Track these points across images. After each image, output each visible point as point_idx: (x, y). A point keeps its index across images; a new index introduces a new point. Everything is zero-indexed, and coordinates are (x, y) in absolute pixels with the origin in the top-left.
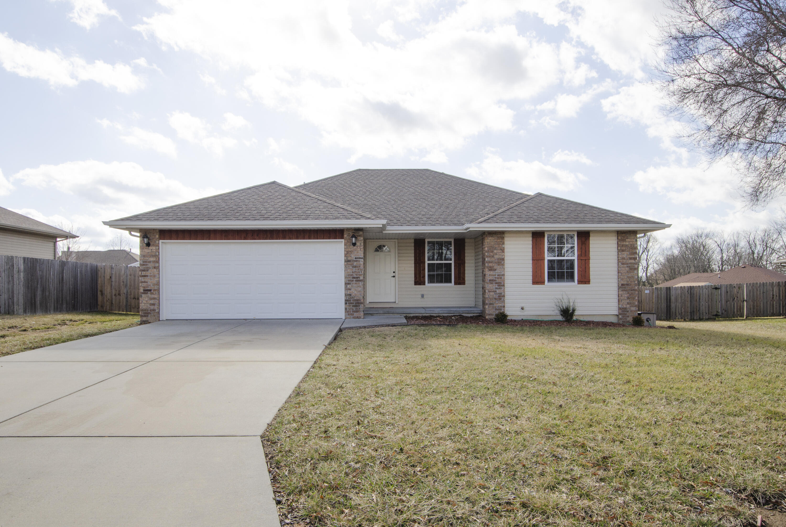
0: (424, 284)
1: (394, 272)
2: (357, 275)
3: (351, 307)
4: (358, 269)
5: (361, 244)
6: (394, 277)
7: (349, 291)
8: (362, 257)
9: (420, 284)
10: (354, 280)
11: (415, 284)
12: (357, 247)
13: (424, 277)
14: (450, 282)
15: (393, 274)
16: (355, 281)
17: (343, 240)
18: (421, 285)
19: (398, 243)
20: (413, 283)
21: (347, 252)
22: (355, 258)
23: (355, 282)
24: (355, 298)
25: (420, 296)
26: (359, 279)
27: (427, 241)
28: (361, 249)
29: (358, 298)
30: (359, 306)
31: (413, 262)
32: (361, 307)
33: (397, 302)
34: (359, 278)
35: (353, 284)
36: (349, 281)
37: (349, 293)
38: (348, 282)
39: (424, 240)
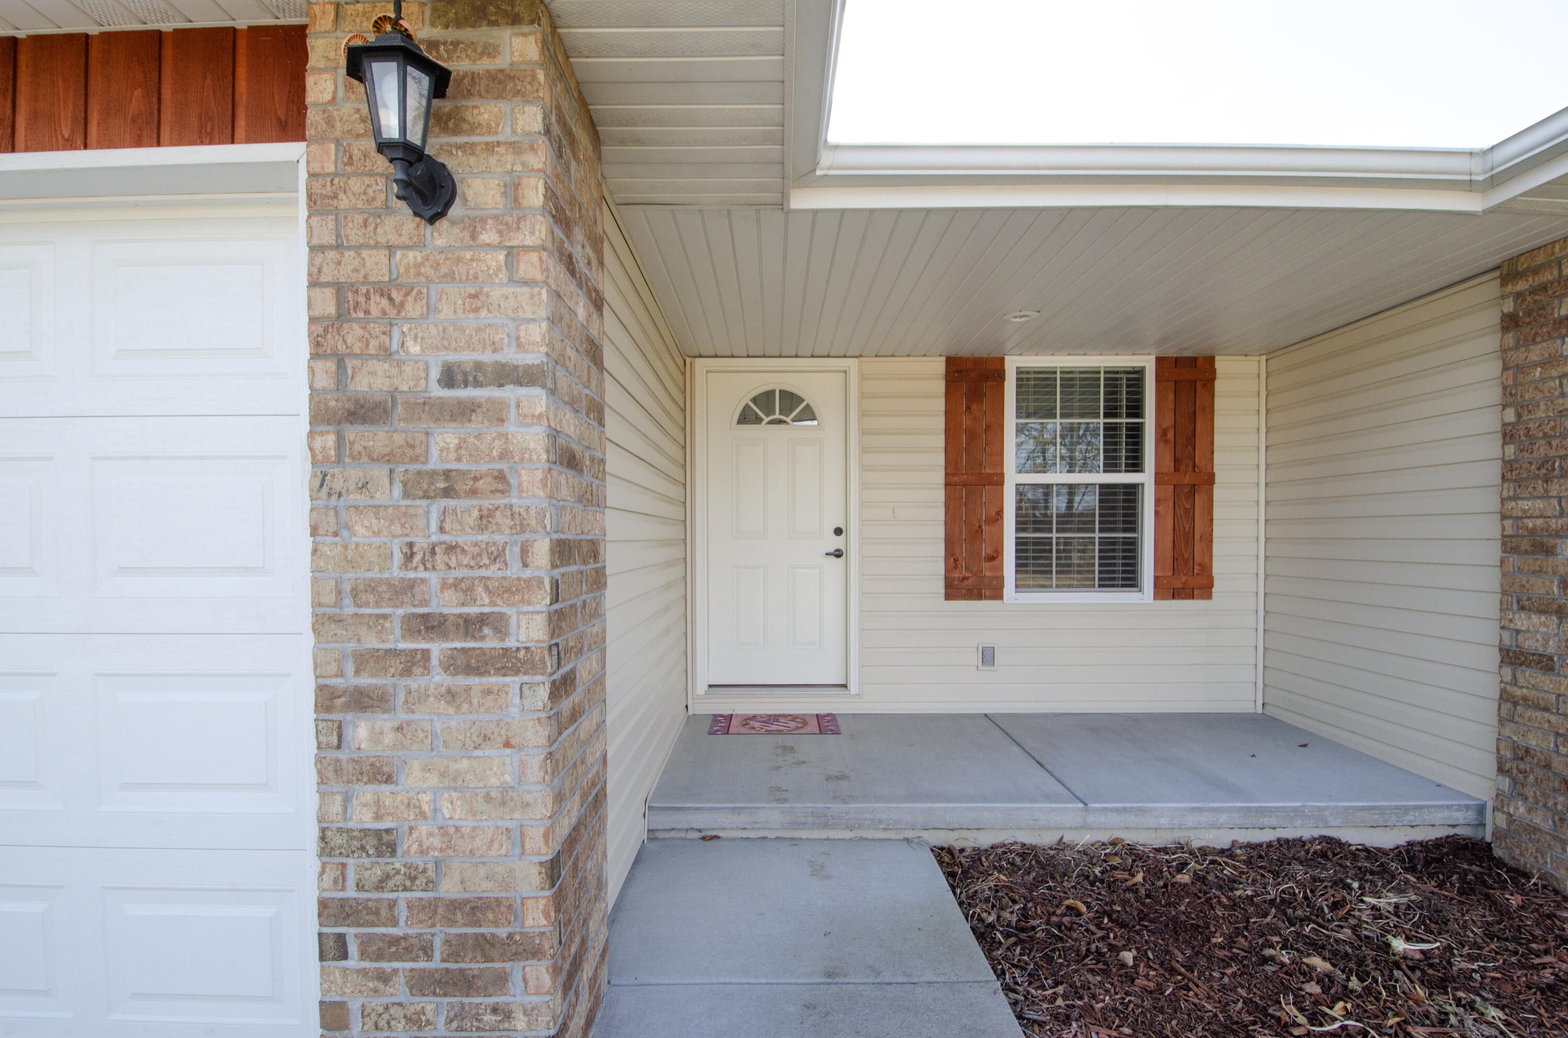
0: (997, 595)
1: (838, 532)
2: (464, 588)
3: (399, 991)
4: (485, 519)
5: (512, 190)
6: (838, 554)
7: (366, 793)
8: (533, 358)
9: (976, 593)
10: (437, 648)
11: (949, 596)
12: (473, 227)
13: (996, 556)
14: (1130, 580)
15: (837, 543)
16: (452, 664)
17: (292, 151)
18: (980, 597)
19: (863, 377)
20: (939, 586)
21: (339, 289)
22: (449, 378)
23: (439, 678)
24: (449, 888)
25: (976, 658)
26: (490, 642)
27: (1012, 365)
28: (513, 254)
29: (485, 889)
30: (501, 981)
31: (939, 477)
32: (514, 996)
33: (853, 687)
34: (499, 624)
35: (414, 700)
36: (363, 660)
37: (362, 818)
38: (351, 680)
39: (1002, 360)
